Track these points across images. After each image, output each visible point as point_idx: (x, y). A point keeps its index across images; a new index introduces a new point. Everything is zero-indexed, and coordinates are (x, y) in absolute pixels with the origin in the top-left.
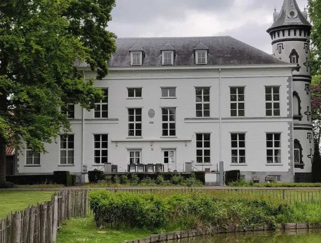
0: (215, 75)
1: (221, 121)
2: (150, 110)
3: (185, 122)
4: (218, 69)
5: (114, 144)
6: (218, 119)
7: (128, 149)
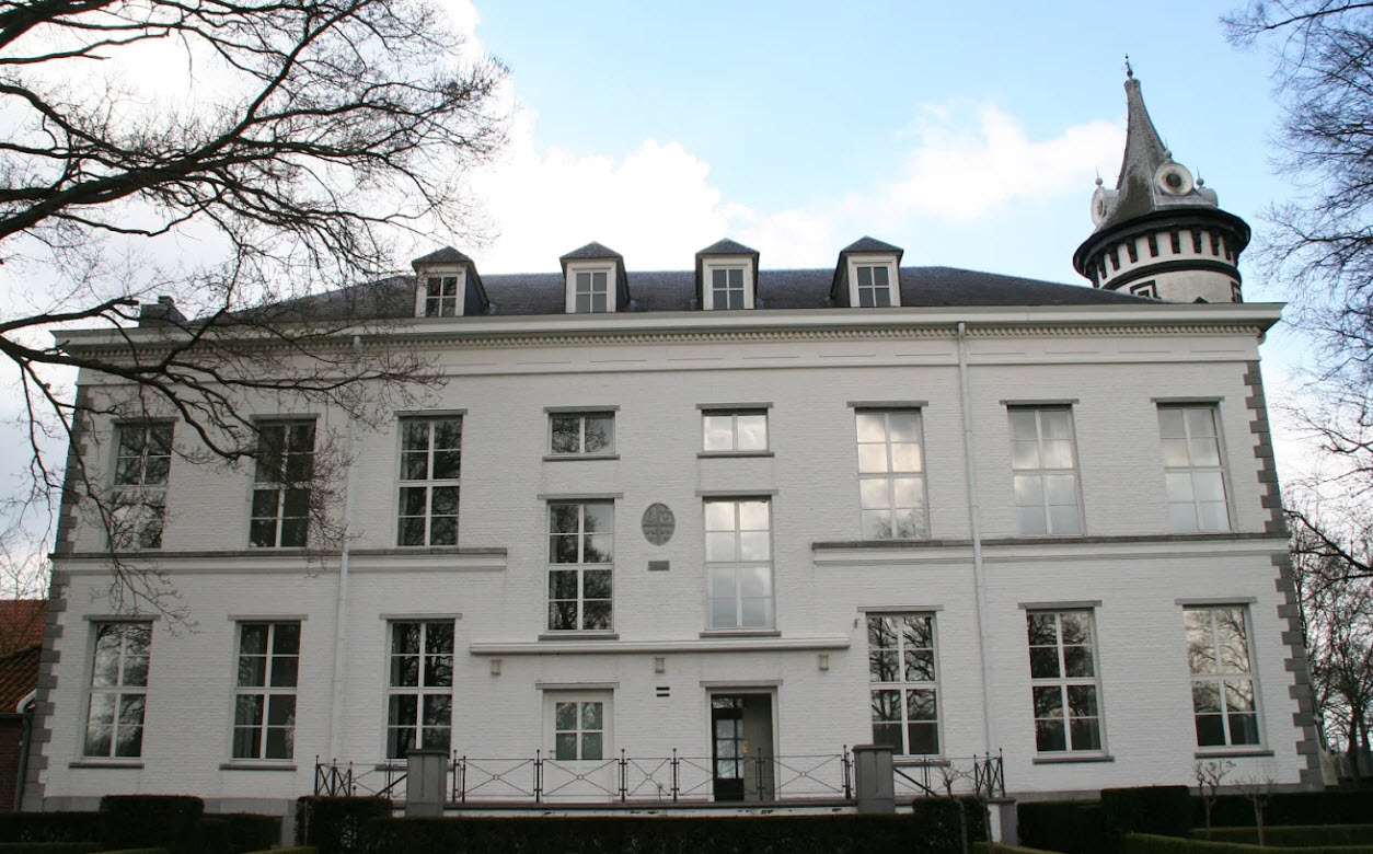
0: (940, 350)
1: (980, 553)
2: (654, 509)
3: (815, 562)
4: (954, 326)
5: (484, 666)
6: (968, 544)
7: (549, 691)
